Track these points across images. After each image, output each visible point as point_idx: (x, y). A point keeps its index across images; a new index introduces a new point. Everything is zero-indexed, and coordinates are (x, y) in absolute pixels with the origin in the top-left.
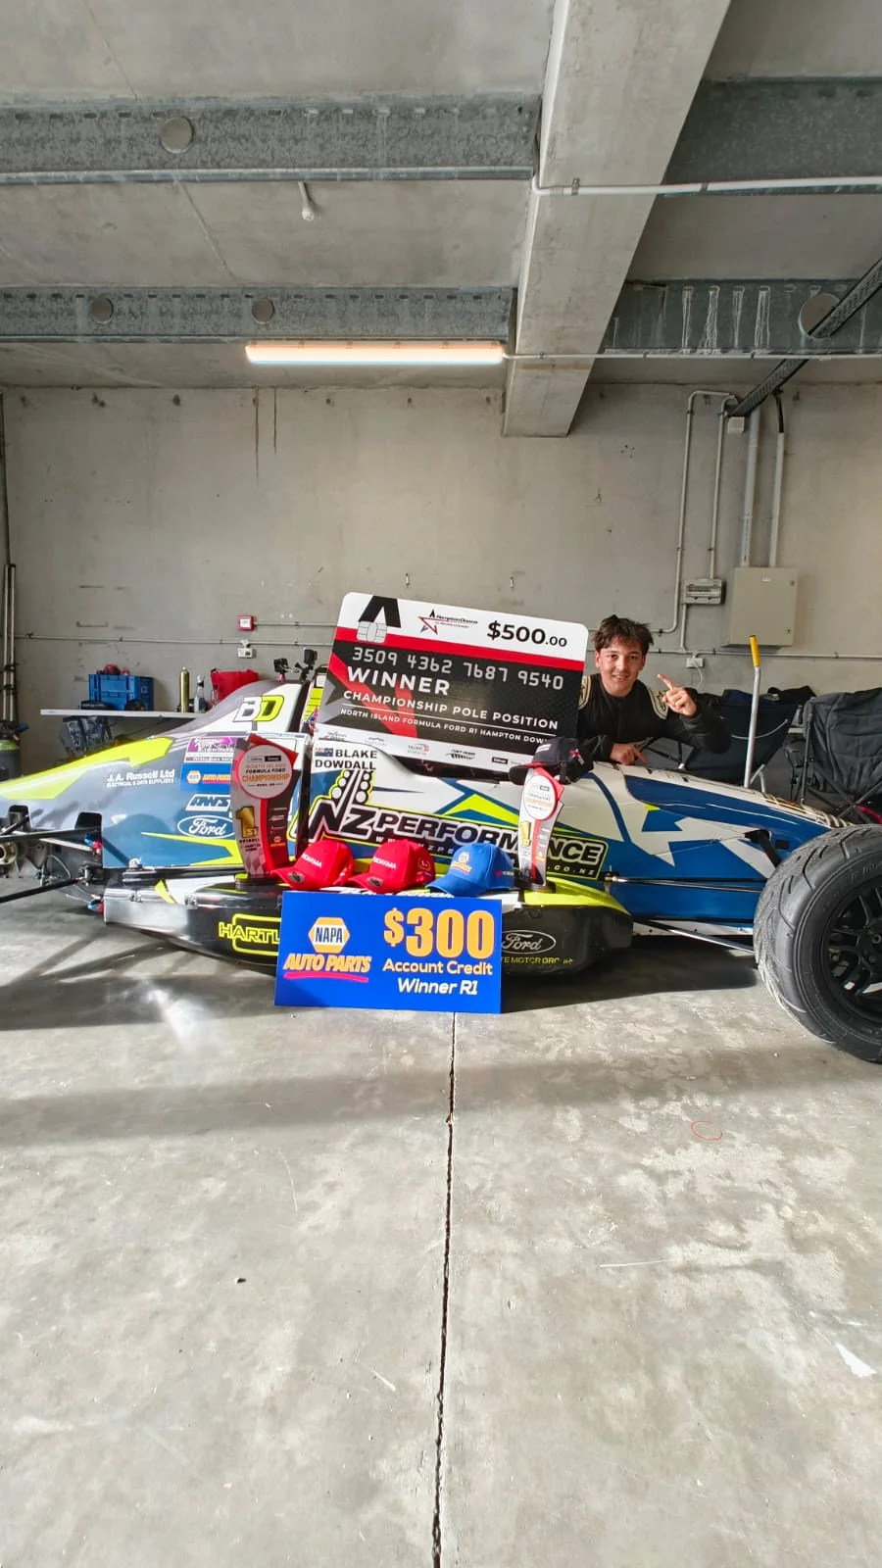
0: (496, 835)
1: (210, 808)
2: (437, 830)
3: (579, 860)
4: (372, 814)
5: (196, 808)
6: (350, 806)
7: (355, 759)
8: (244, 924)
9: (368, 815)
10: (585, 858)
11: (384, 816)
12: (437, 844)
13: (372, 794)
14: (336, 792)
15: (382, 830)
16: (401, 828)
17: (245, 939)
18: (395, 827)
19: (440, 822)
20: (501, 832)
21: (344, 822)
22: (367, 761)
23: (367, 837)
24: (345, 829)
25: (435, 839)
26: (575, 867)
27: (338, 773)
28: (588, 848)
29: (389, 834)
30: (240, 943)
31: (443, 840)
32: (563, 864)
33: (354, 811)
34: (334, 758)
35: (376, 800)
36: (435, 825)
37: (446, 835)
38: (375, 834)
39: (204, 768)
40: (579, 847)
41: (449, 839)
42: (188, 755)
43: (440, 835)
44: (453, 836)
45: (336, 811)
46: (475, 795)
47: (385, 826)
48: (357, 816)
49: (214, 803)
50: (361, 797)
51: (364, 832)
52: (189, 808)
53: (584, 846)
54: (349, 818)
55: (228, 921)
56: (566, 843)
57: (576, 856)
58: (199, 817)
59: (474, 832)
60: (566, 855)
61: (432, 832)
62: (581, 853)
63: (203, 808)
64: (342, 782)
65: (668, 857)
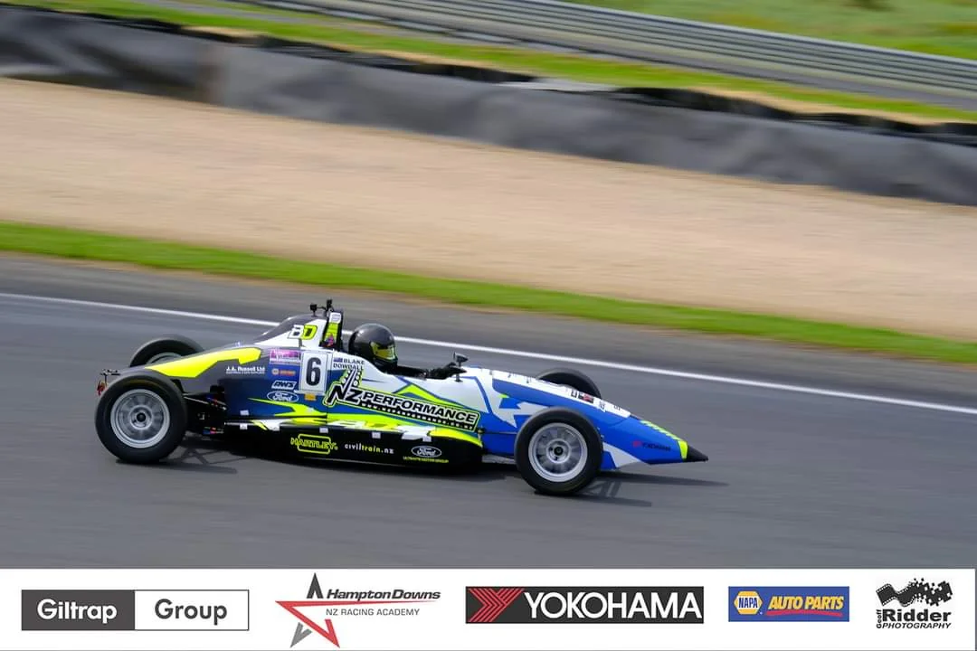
0: (422, 405)
1: (284, 388)
2: (393, 402)
3: (464, 421)
4: (360, 392)
5: (276, 387)
6: (350, 387)
7: (353, 365)
8: (303, 438)
9: (358, 393)
10: (467, 420)
11: (366, 393)
12: (392, 409)
13: (361, 382)
14: (343, 380)
15: (365, 400)
16: (375, 400)
17: (304, 445)
18: (372, 399)
19: (394, 398)
20: (424, 405)
21: (346, 396)
22: (359, 365)
23: (358, 403)
24: (347, 399)
25: (392, 406)
26: (462, 425)
27: (344, 371)
28: (469, 415)
29: (369, 402)
30: (301, 447)
31: (395, 407)
32: (455, 422)
33: (352, 390)
34: (343, 363)
35: (363, 386)
36: (392, 399)
37: (397, 404)
38: (361, 402)
39: (281, 367)
40: (464, 414)
41: (398, 407)
42: (271, 359)
43: (394, 404)
44: (400, 406)
45: (343, 390)
46: (412, 386)
47: (367, 398)
48: (352, 393)
49: (286, 385)
50: (356, 383)
51: (356, 401)
52: (273, 387)
53: (467, 414)
54: (348, 393)
55: (295, 437)
56: (457, 412)
57: (463, 419)
58: (278, 392)
59: (411, 403)
60: (457, 417)
61: (390, 403)
62: (465, 417)
63: (280, 387)
64: (347, 376)
65: (513, 423)
